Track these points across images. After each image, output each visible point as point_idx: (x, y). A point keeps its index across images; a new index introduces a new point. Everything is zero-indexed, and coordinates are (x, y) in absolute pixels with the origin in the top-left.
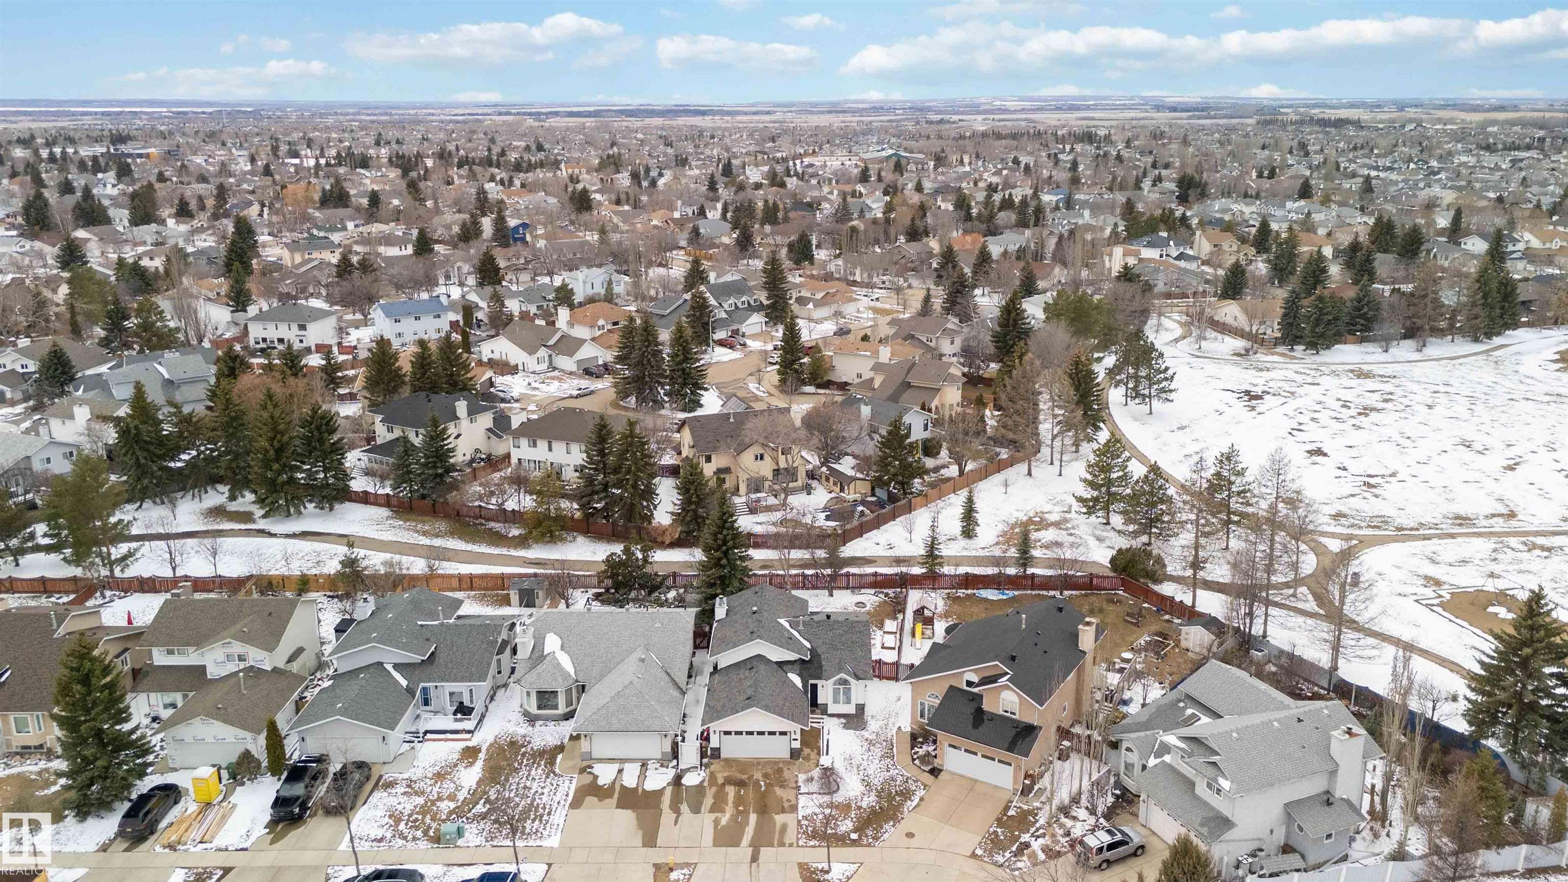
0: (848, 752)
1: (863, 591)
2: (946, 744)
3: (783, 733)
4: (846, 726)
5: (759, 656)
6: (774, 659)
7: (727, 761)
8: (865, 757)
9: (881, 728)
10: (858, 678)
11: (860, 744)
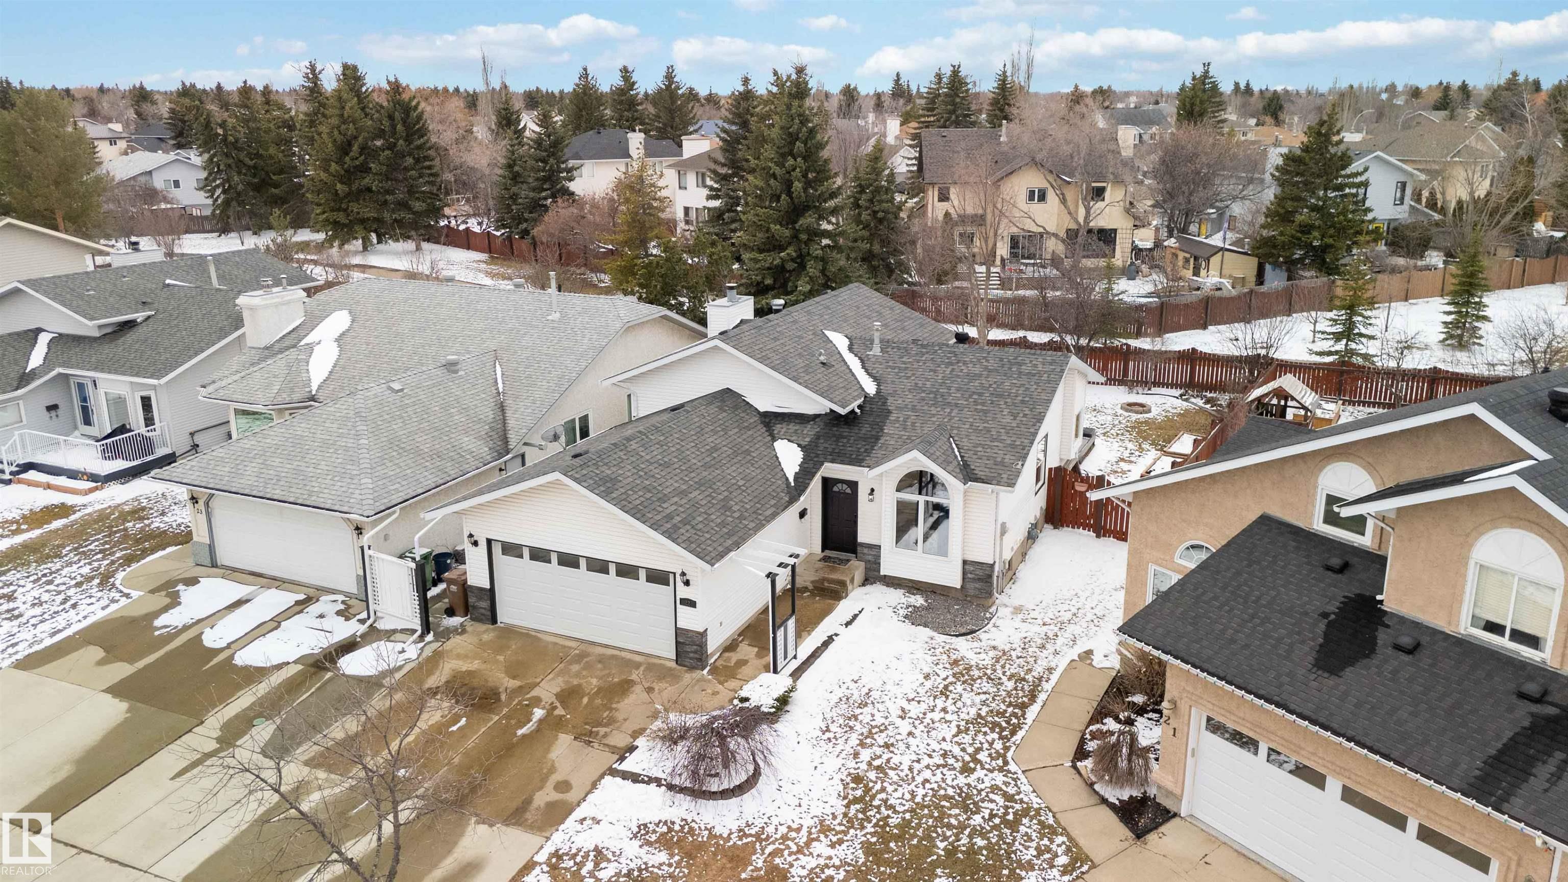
0: (871, 680)
1: (1155, 390)
2: (1197, 719)
3: (658, 577)
4: (915, 617)
5: (728, 392)
6: (764, 404)
7: (510, 631)
8: (915, 710)
9: (1026, 643)
10: (968, 474)
11: (927, 670)
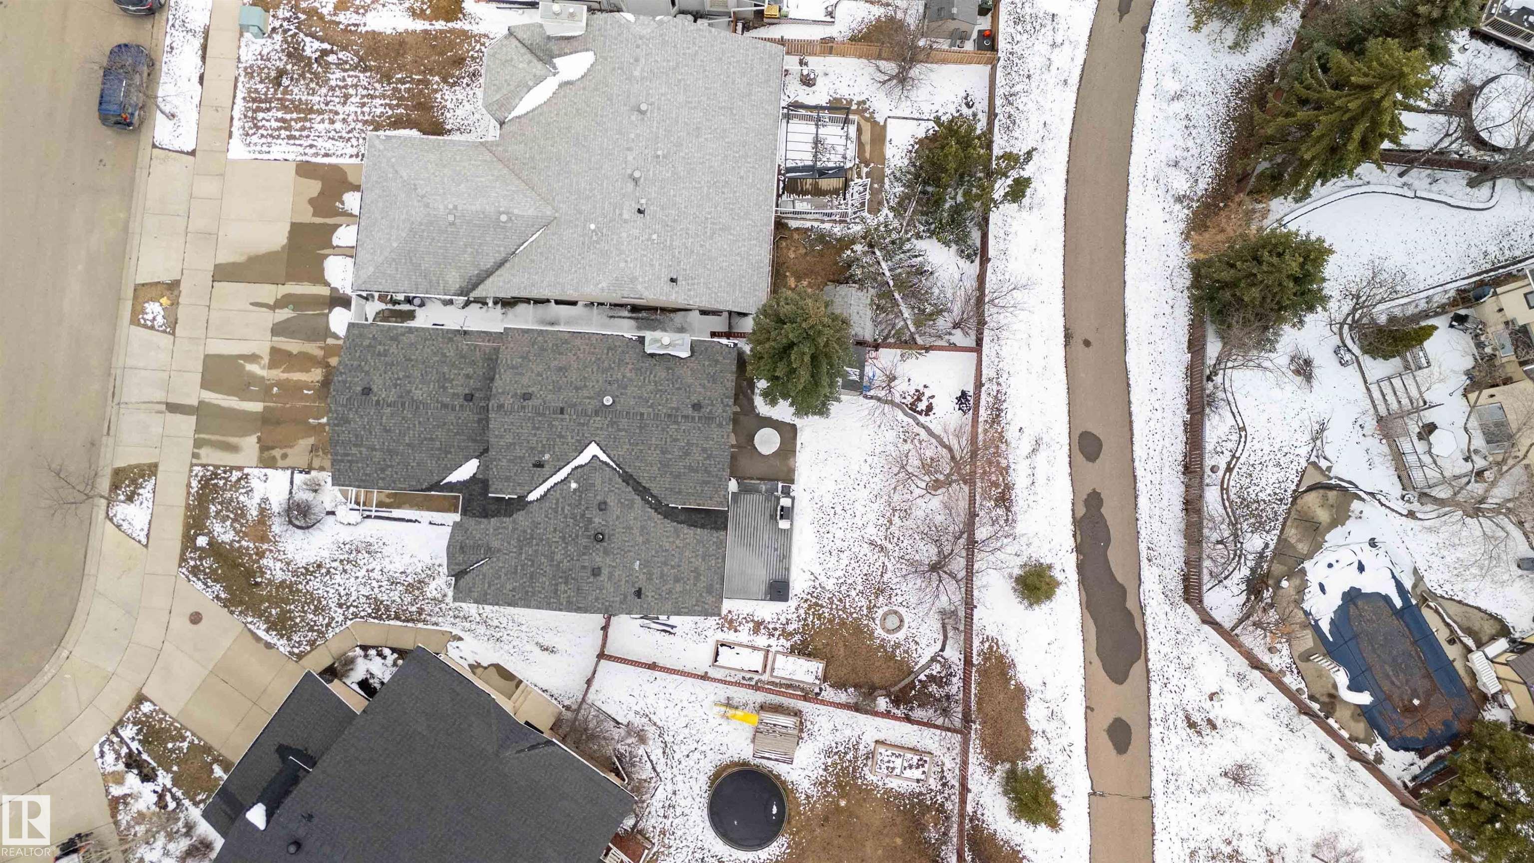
0: (389, 550)
8: (375, 575)
11: (408, 572)
